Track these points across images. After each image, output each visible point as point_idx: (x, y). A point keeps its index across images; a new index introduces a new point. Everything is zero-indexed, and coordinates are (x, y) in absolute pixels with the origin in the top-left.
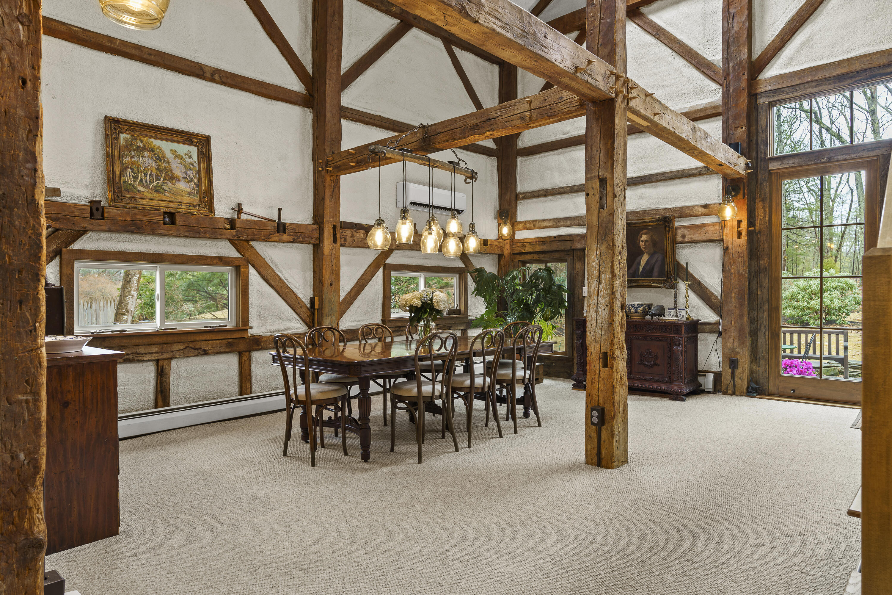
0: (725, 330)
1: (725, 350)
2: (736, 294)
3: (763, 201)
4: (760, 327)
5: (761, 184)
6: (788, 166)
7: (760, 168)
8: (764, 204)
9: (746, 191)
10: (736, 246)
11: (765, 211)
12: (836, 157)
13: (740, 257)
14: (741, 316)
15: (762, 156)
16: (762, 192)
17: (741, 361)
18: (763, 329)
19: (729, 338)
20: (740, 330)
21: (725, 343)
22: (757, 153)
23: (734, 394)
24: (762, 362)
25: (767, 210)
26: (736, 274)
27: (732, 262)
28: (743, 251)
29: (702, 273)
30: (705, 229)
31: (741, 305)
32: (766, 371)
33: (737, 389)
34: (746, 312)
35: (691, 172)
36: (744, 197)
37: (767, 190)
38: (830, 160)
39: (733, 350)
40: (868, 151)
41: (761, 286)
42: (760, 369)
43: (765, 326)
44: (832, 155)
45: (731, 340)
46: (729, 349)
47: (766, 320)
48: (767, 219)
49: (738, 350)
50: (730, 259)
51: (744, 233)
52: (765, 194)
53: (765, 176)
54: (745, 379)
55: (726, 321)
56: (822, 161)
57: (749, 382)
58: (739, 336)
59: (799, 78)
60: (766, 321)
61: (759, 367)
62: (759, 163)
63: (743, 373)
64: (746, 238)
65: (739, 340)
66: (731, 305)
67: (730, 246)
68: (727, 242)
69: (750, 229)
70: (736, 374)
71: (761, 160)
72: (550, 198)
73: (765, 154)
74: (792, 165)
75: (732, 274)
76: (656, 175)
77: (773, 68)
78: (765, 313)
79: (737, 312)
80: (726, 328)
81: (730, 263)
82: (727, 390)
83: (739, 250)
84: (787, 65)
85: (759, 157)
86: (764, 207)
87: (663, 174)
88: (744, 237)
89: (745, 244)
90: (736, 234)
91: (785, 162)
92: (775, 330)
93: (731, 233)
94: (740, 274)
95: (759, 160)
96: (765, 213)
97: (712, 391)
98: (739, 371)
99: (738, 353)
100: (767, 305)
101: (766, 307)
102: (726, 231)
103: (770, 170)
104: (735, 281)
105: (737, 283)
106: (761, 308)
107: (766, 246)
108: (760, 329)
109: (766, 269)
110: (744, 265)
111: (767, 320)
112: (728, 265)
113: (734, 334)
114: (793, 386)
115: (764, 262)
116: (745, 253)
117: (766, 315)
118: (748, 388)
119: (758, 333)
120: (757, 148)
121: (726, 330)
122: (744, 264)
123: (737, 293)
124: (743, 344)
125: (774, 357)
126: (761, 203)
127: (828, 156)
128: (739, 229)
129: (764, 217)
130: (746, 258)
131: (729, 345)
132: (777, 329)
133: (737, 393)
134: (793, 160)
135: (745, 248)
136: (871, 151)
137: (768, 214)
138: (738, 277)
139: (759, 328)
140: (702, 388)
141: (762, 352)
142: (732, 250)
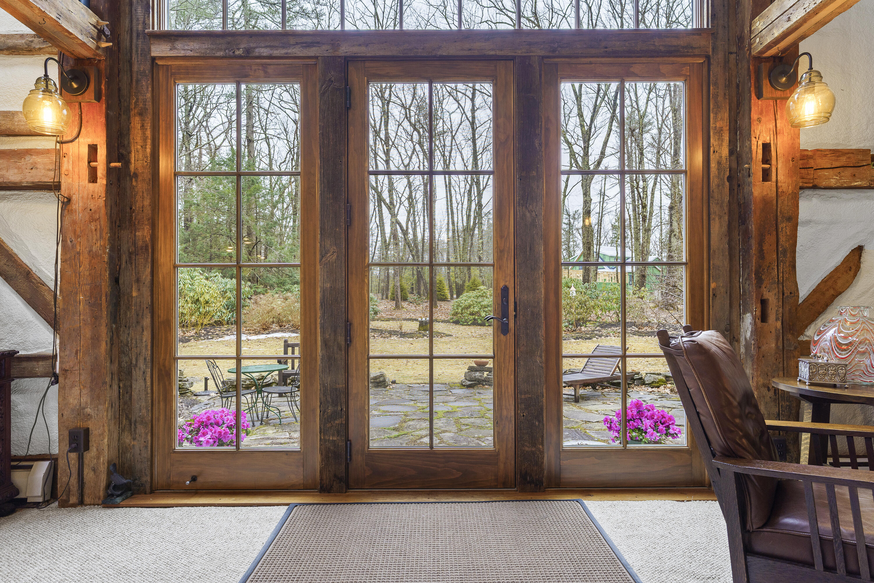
0: (64, 371)
1: (65, 413)
2: (85, 296)
3: (141, 114)
4: (137, 361)
5: (138, 81)
6: (182, 53)
7: (137, 51)
8: (143, 120)
9: (103, 87)
10: (85, 195)
11: (144, 134)
12: (257, 50)
13: (92, 220)
14: (95, 339)
15: (140, 27)
16: (141, 97)
17: (95, 433)
18: (141, 364)
19: (71, 387)
20: (92, 370)
21: (64, 398)
22: (131, 21)
23: (81, 503)
24: (141, 429)
25: (149, 133)
26: (87, 256)
27: (78, 230)
28: (99, 208)
29: (33, 253)
30: (30, 160)
31: (96, 318)
32: (146, 447)
33: (87, 491)
34: (104, 330)
35: (11, 42)
36: (98, 98)
37: (149, 95)
38: (248, 54)
39: (80, 411)
40: (302, 47)
41: (138, 281)
42: (135, 443)
43: (145, 359)
44: (252, 45)
45: (76, 391)
46: (73, 410)
47: (146, 346)
48: (148, 150)
49: (88, 410)
50: (74, 222)
51: (101, 172)
52: (145, 101)
53: (146, 67)
54: (103, 469)
55: (67, 353)
56: (237, 53)
57: (109, 474)
58: (92, 381)
60: (146, 349)
61: (134, 439)
62: (134, 41)
63: (98, 458)
64: (104, 182)
65: (92, 390)
66: (76, 318)
67: (74, 198)
68: (69, 189)
69: (113, 165)
70: (86, 461)
71: (138, 36)
73: (145, 25)
74: (189, 53)
75: (79, 253)
78: (145, 333)
79: (87, 332)
80: (67, 366)
81: (75, 232)
82: (68, 496)
83: (92, 205)
85: (135, 29)
86: (144, 127)
88: (102, 181)
89: (103, 195)
90: (85, 173)
91: (179, 45)
92: (164, 366)
93: (76, 170)
94: (93, 255)
95: (135, 35)
96: (144, 139)
97: (41, 500)
98: (90, 456)
99: (89, 416)
100: (149, 316)
101: (147, 321)
102: (66, 165)
103: (154, 59)
104: (84, 269)
105: (87, 273)
106: (138, 322)
107: (147, 202)
108: (136, 365)
109: (147, 246)
110: (101, 237)
111: (149, 347)
112: (70, 235)
113: (82, 377)
114: (194, 470)
115: (142, 234)
116: (103, 211)
117: (147, 335)
118: (108, 486)
119: (134, 372)
120: (131, 11)
121: (66, 371)
122: (101, 234)
123: (88, 294)
124: (98, 397)
125: (162, 418)
126: (137, 119)
127: (245, 46)
128: (93, 164)
129: (144, 147)
130: (104, 222)
131: (73, 401)
132: (167, 363)
133: (87, 500)
135: (101, 202)
136: (306, 47)
137: (149, 142)
138: (90, 262)
139: (134, 362)
140: (21, 496)
141: (140, 410)
142: (77, 205)
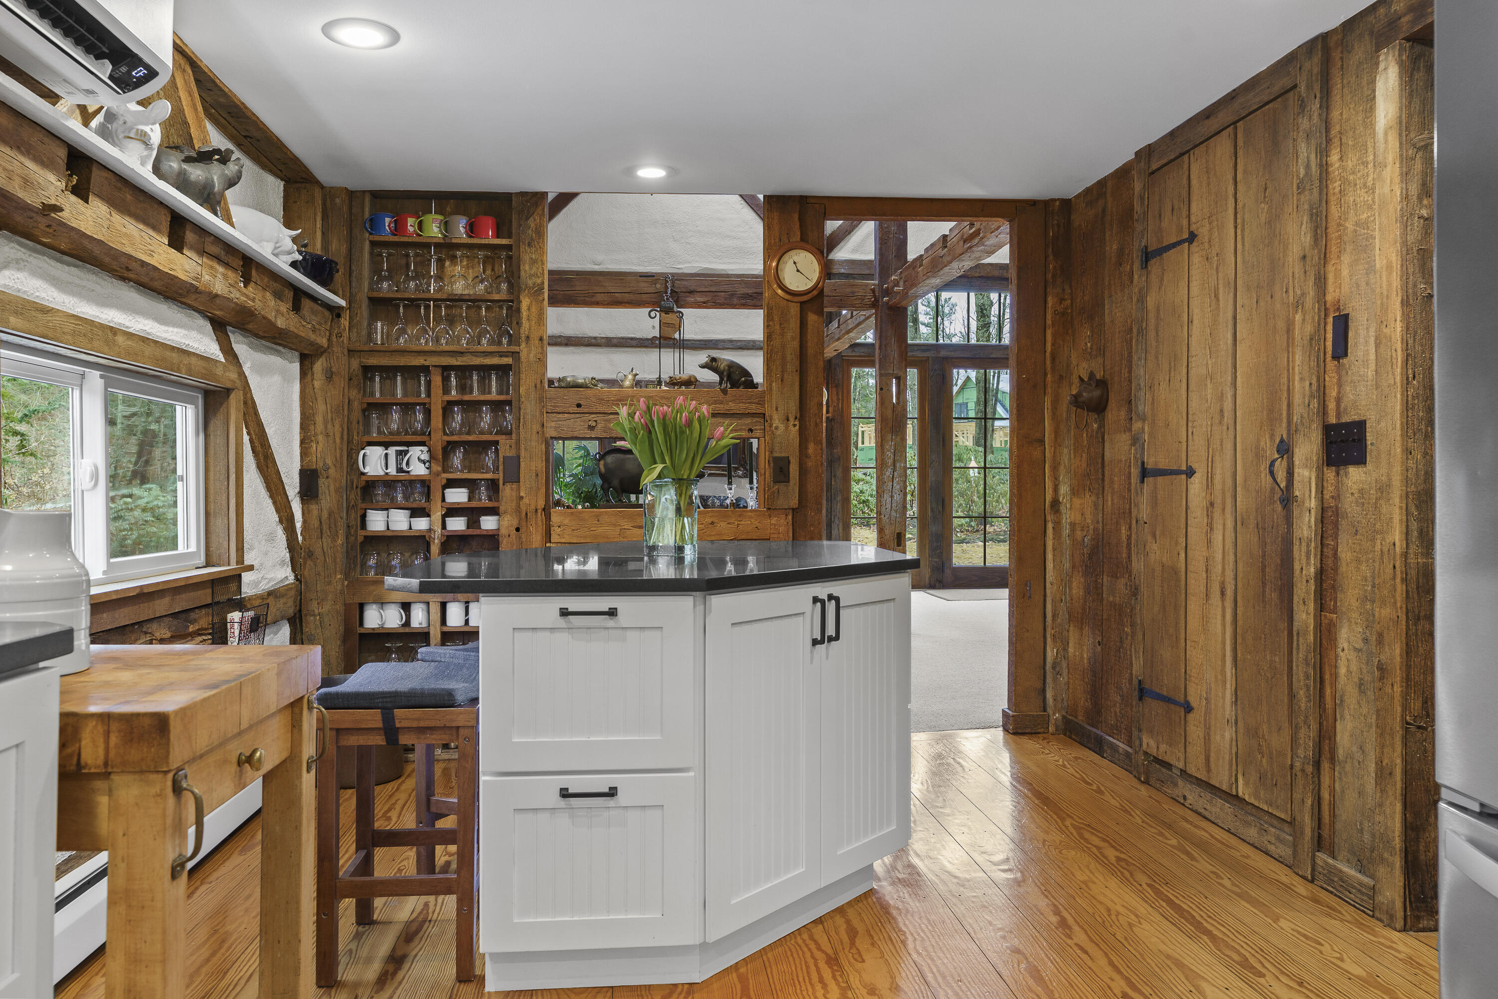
41: (835, 476)
47: (839, 511)
48: (840, 406)
59: (869, 269)
60: (839, 513)
72: (571, 349)
76: (723, 341)
77: (843, 251)
78: (838, 504)
84: (855, 251)
86: (837, 394)
87: (731, 341)
96: (838, 399)
100: (840, 495)
101: (839, 498)
115: (837, 451)
117: (839, 506)
129: (838, 404)
134: (863, 350)
